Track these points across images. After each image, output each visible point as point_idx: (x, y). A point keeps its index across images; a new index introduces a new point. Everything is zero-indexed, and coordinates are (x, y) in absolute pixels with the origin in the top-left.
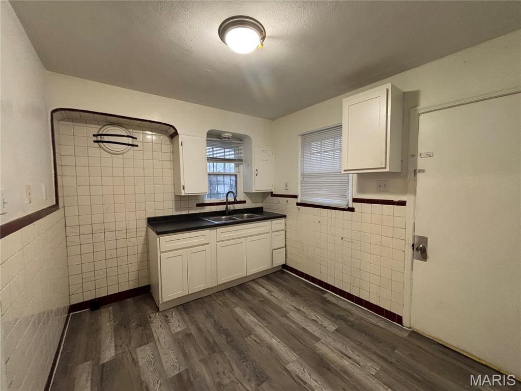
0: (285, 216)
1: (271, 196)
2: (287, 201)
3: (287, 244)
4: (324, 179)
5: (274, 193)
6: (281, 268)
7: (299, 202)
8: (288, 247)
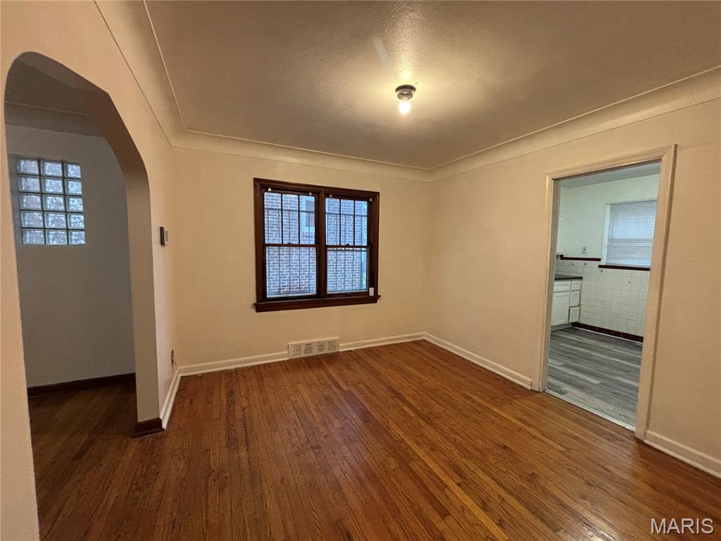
0: (581, 278)
1: (561, 259)
2: (585, 264)
3: (582, 303)
4: (640, 245)
5: (565, 256)
6: (571, 326)
7: (602, 264)
8: (582, 307)
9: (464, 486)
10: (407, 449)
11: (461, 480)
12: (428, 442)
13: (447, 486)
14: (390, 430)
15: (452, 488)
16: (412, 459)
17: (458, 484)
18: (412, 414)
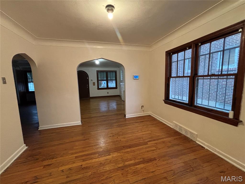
9: (80, 167)
10: (105, 155)
11: (82, 167)
12: (106, 163)
13: (83, 161)
14: (117, 152)
15: (82, 162)
16: (99, 155)
17: (82, 165)
18: (127, 163)
